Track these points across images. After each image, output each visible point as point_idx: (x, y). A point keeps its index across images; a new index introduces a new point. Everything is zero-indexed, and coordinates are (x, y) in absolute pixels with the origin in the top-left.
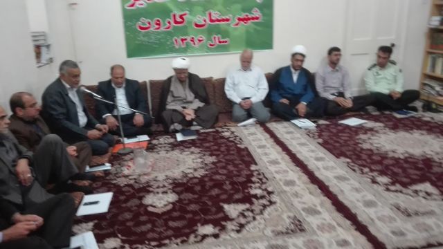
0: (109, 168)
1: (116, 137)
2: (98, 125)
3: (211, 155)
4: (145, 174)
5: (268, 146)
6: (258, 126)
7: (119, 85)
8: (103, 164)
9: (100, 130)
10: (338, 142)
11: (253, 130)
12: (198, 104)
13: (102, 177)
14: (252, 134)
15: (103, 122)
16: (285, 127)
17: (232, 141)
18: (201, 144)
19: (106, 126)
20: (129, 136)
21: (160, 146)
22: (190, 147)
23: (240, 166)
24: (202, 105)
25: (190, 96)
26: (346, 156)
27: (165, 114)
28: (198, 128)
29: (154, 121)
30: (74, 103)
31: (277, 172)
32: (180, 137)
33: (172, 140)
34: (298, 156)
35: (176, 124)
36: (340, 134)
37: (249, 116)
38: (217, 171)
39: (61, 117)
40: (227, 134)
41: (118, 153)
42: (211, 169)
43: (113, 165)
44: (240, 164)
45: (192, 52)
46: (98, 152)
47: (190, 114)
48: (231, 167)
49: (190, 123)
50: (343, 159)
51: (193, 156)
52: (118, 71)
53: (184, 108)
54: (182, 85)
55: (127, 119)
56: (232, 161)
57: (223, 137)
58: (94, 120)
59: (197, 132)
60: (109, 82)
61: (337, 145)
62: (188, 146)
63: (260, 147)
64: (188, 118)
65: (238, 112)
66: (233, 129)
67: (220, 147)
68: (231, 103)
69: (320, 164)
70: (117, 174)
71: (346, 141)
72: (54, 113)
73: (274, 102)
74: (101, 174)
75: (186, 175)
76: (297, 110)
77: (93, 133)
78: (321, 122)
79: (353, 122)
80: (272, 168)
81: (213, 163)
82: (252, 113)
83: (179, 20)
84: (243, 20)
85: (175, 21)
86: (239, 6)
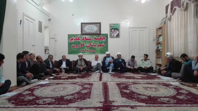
52: (64, 57)
60: (62, 60)
83: (82, 45)
84: (100, 46)
85: (81, 45)
86: (99, 42)
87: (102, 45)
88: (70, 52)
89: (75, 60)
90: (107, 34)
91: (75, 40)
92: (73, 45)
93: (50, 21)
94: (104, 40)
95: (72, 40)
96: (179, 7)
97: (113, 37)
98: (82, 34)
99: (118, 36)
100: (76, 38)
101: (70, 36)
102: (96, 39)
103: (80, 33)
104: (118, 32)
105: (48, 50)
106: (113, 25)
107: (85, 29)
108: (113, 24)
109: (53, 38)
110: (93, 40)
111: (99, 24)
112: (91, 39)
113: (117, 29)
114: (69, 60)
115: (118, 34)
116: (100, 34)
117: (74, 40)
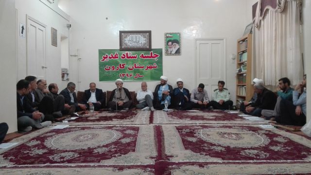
7: (93, 91)
52: (93, 85)
60: (89, 90)
83: (122, 66)
84: (149, 67)
85: (120, 67)
86: (148, 62)
87: (153, 67)
88: (103, 78)
89: (111, 90)
90: (161, 50)
91: (110, 58)
92: (107, 67)
93: (70, 28)
94: (156, 58)
95: (105, 58)
96: (274, 6)
98: (121, 49)
99: (178, 52)
100: (112, 55)
101: (101, 52)
102: (144, 57)
103: (118, 48)
104: (177, 47)
105: (67, 74)
106: (170, 36)
107: (125, 41)
108: (170, 34)
109: (75, 56)
110: (139, 59)
111: (148, 34)
112: (135, 57)
113: (177, 42)
114: (101, 90)
115: (179, 49)
116: (150, 49)
117: (108, 59)
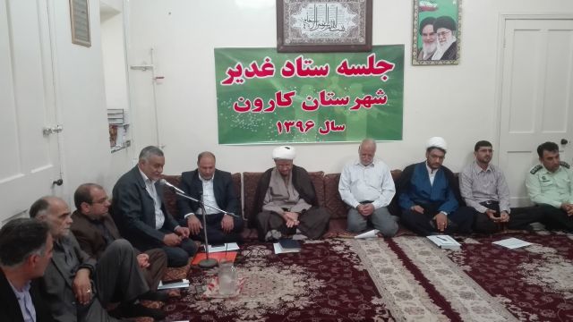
0: (188, 286)
1: (198, 244)
2: (178, 228)
3: (318, 277)
4: (231, 299)
5: (396, 270)
6: (382, 240)
7: (207, 177)
8: (180, 281)
9: (179, 234)
10: (493, 272)
11: (374, 245)
12: (303, 205)
13: (176, 297)
14: (374, 251)
15: (185, 224)
16: (419, 245)
17: (345, 260)
18: (306, 260)
19: (187, 230)
20: (215, 243)
21: (252, 259)
22: (291, 264)
23: (358, 297)
24: (308, 207)
25: (294, 195)
26: (505, 295)
27: (261, 218)
28: (302, 237)
29: (246, 225)
30: (152, 199)
31: (409, 311)
32: (278, 249)
33: (268, 252)
34: (438, 288)
35: (274, 231)
36: (495, 261)
37: (370, 226)
38: (326, 302)
39: (134, 215)
40: (339, 249)
41: (199, 265)
42: (317, 297)
43: (191, 282)
44: (358, 294)
45: (299, 139)
46: (175, 263)
47: (292, 219)
48: (344, 298)
49: (292, 231)
50: (499, 298)
51: (294, 278)
52: (208, 160)
53: (285, 210)
54: (284, 180)
55: (214, 220)
56: (347, 288)
57: (334, 253)
58: (173, 221)
59: (300, 244)
60: (196, 173)
61: (491, 275)
62: (289, 262)
63: (384, 271)
64: (290, 224)
65: (355, 219)
66: (348, 242)
67: (330, 266)
68: (346, 207)
69: (468, 303)
70: (196, 294)
71: (503, 272)
72: (127, 210)
73: (404, 209)
74: (176, 294)
75: (284, 304)
76: (435, 222)
77: (171, 238)
78: (468, 241)
79: (512, 243)
80: (402, 304)
81: (321, 290)
82: (374, 222)
83: (284, 100)
84: (364, 103)
90: (400, 48)
91: (249, 74)
92: (241, 101)
95: (233, 74)
97: (430, 59)
98: (283, 49)
99: (451, 55)
102: (349, 72)
103: (272, 43)
105: (126, 127)
110: (333, 78)
112: (324, 73)
113: (449, 23)
115: (454, 46)
116: (367, 47)
117: (243, 76)
